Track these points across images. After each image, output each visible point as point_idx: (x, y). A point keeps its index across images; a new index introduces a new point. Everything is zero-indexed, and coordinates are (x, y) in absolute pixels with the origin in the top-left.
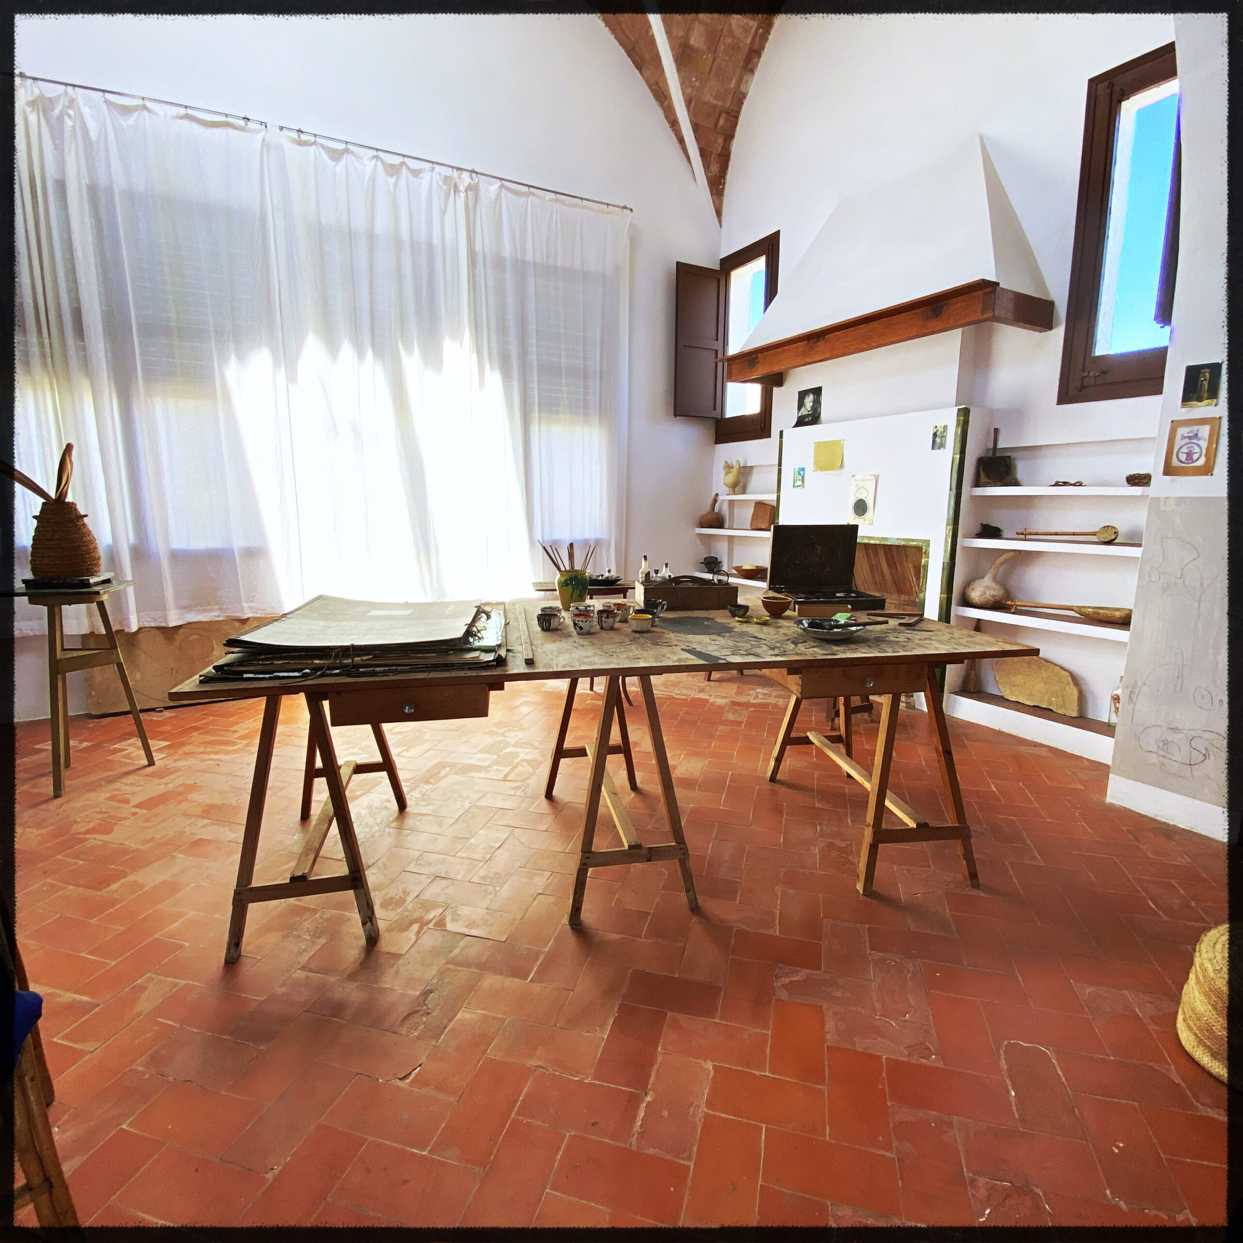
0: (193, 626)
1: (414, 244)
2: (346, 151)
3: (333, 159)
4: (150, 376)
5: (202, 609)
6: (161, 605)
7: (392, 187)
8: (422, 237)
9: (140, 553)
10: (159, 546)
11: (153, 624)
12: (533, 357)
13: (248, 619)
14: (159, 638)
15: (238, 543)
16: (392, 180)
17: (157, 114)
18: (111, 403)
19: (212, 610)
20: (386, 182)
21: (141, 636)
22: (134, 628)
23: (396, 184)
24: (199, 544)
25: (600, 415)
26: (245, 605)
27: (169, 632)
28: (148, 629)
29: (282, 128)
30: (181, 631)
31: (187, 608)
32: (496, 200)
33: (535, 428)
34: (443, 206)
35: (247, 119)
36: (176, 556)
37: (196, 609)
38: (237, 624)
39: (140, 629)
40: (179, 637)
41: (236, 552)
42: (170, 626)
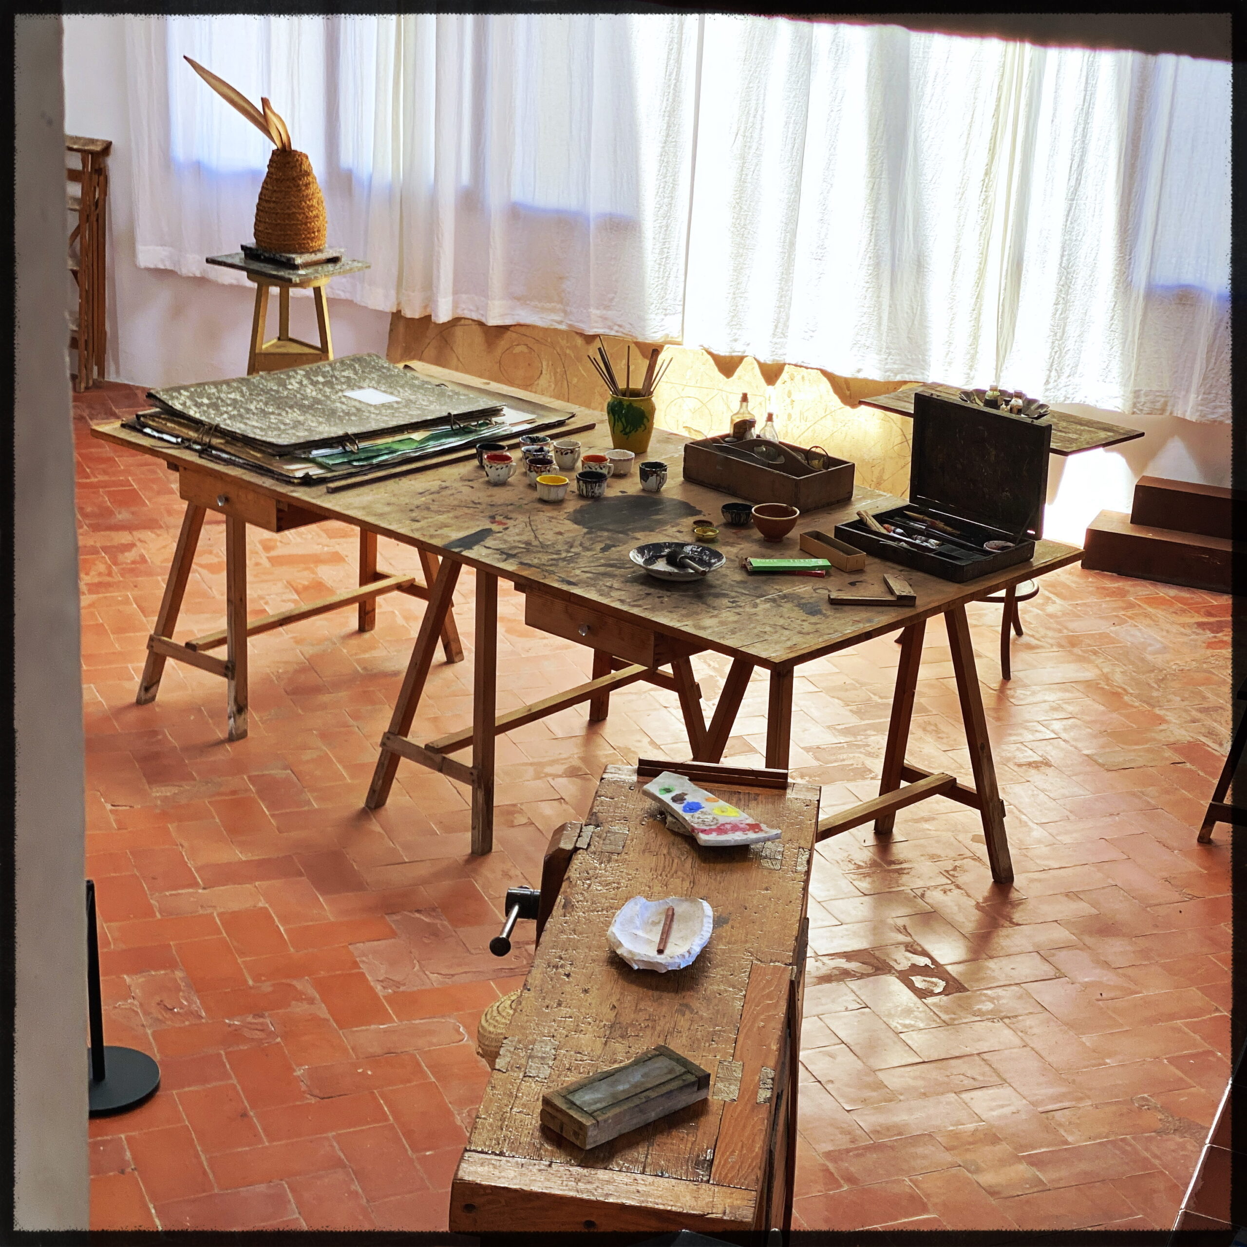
0: (522, 330)
5: (539, 305)
6: (483, 290)
10: (495, 201)
11: (475, 317)
13: (591, 332)
14: (478, 338)
15: (597, 205)
19: (553, 310)
21: (459, 331)
22: (443, 315)
26: (594, 312)
27: (491, 334)
28: (467, 322)
30: (508, 334)
31: (520, 299)
36: (516, 212)
37: (533, 303)
38: (579, 341)
39: (456, 321)
40: (503, 343)
41: (592, 216)
42: (492, 322)
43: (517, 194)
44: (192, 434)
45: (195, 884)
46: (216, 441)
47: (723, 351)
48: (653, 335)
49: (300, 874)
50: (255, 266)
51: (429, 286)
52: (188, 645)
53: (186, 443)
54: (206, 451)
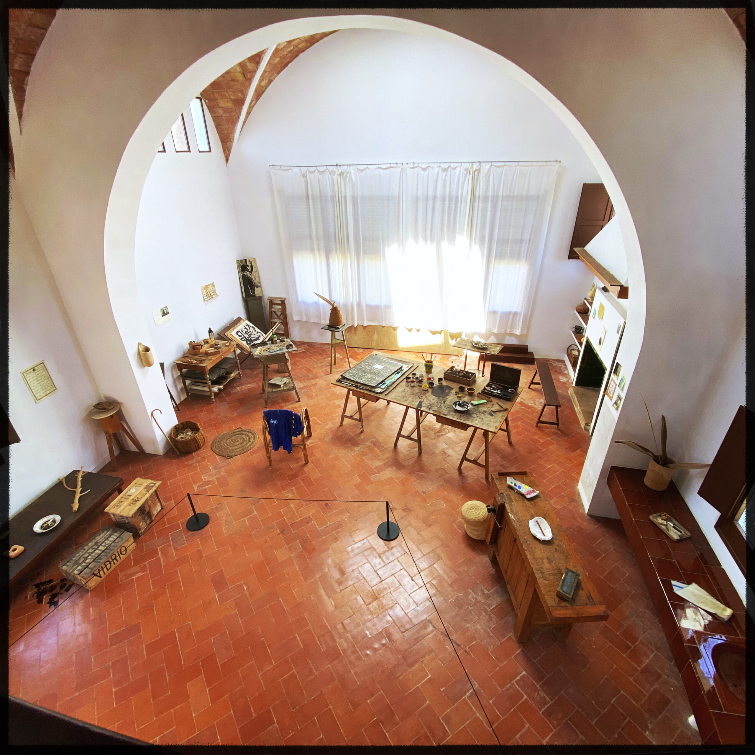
0: (370, 326)
1: (450, 198)
2: (429, 166)
3: (423, 171)
4: (364, 253)
5: (374, 322)
6: (363, 320)
7: (444, 177)
8: (454, 194)
9: (359, 304)
10: (364, 304)
11: (361, 324)
12: (496, 237)
13: (384, 326)
14: (362, 327)
15: (383, 304)
16: (444, 174)
17: (370, 169)
18: (355, 260)
19: (376, 322)
20: (442, 175)
21: (358, 327)
22: (356, 326)
23: (446, 175)
24: (374, 303)
25: (526, 259)
26: (384, 322)
27: (365, 328)
29: (407, 164)
30: (368, 327)
31: (370, 321)
32: (488, 172)
33: (492, 265)
34: (464, 180)
35: (397, 163)
36: (368, 306)
37: (372, 321)
38: (381, 327)
39: (358, 325)
40: (367, 329)
41: (383, 306)
42: (365, 326)
43: (369, 302)
44: (353, 383)
45: (376, 473)
46: (358, 385)
47: (409, 328)
48: (396, 326)
49: (393, 466)
50: (332, 329)
51: (353, 320)
52: (350, 416)
53: (352, 385)
54: (356, 387)
